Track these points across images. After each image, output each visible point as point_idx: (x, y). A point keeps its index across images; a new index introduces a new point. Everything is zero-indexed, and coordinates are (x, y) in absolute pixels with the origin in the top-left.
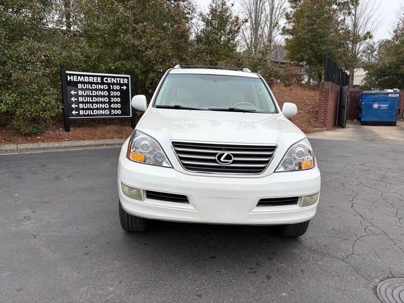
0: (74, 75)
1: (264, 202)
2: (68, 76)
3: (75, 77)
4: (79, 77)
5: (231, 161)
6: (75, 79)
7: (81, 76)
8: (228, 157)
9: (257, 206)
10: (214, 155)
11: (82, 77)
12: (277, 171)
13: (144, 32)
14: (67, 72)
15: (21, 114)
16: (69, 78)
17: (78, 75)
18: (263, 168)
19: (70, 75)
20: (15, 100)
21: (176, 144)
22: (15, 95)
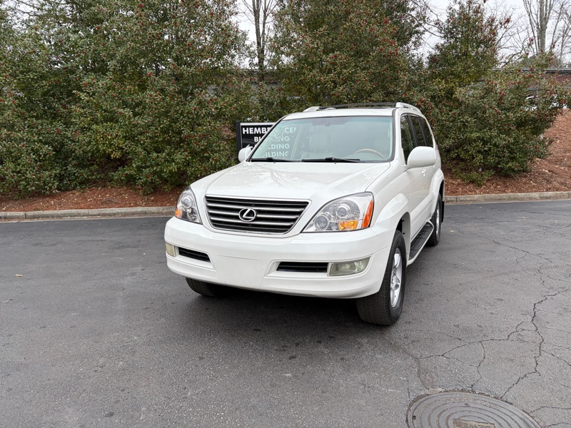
0: (249, 127)
1: (285, 266)
2: (244, 129)
3: (251, 129)
4: (256, 129)
5: (253, 218)
6: (251, 131)
7: (257, 127)
8: (251, 213)
9: (277, 270)
10: (237, 210)
11: (259, 129)
12: (304, 231)
13: (334, 64)
14: (242, 124)
15: (192, 174)
16: (244, 131)
17: (254, 127)
18: (289, 227)
19: (246, 127)
20: (185, 159)
21: (209, 199)
22: (186, 153)
